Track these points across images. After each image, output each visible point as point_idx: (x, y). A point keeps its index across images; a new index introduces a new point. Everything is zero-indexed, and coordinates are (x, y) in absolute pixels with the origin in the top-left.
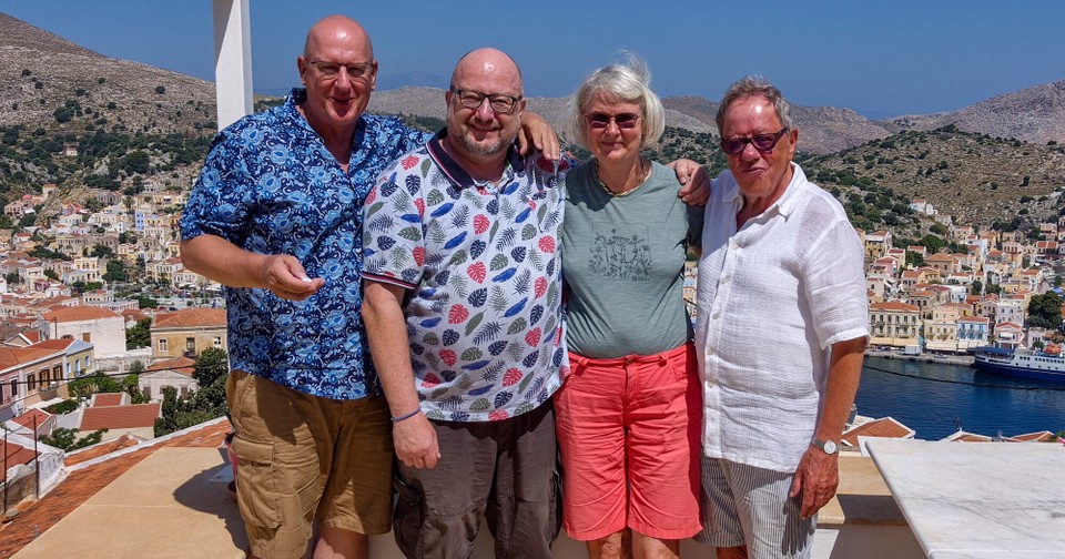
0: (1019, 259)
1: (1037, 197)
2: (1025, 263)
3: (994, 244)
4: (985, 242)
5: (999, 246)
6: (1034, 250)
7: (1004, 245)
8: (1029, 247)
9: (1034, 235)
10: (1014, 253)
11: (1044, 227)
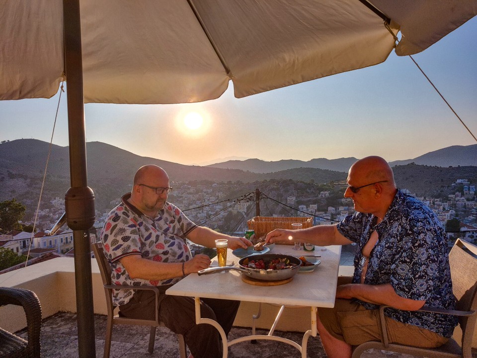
0: (441, 207)
1: (446, 186)
2: (444, 209)
3: (432, 202)
4: (428, 202)
5: (434, 203)
6: (446, 205)
7: (435, 203)
8: (445, 203)
9: (446, 199)
10: (439, 205)
11: (450, 196)
